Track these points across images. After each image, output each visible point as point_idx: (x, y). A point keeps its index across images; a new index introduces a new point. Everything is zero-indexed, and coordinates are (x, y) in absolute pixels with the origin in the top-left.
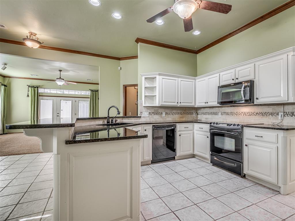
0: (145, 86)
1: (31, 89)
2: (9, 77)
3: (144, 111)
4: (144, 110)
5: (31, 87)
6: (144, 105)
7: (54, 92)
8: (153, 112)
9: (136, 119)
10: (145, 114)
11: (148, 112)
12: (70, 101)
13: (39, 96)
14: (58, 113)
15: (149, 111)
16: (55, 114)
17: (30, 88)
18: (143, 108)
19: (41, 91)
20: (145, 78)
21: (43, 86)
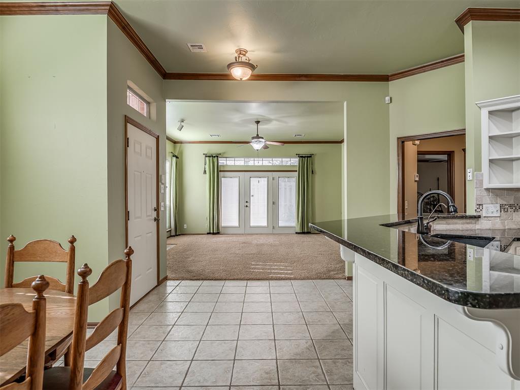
0: (489, 133)
1: (209, 160)
2: (181, 143)
3: (489, 202)
4: (487, 198)
5: (209, 156)
6: (486, 185)
7: (240, 162)
8: (512, 202)
9: (468, 223)
10: (491, 210)
11: (498, 206)
12: (266, 178)
13: (220, 171)
14: (247, 202)
15: (500, 201)
16: (243, 204)
17: (207, 158)
18: (485, 193)
19: (222, 161)
20: (490, 113)
21: (224, 153)
